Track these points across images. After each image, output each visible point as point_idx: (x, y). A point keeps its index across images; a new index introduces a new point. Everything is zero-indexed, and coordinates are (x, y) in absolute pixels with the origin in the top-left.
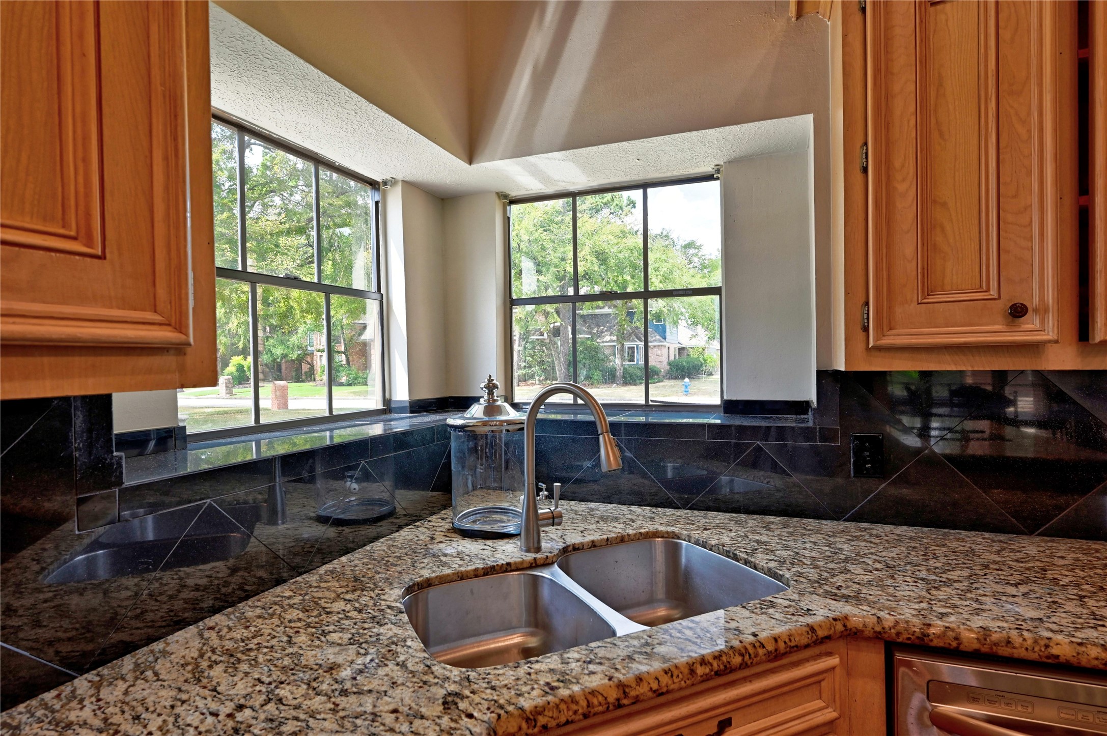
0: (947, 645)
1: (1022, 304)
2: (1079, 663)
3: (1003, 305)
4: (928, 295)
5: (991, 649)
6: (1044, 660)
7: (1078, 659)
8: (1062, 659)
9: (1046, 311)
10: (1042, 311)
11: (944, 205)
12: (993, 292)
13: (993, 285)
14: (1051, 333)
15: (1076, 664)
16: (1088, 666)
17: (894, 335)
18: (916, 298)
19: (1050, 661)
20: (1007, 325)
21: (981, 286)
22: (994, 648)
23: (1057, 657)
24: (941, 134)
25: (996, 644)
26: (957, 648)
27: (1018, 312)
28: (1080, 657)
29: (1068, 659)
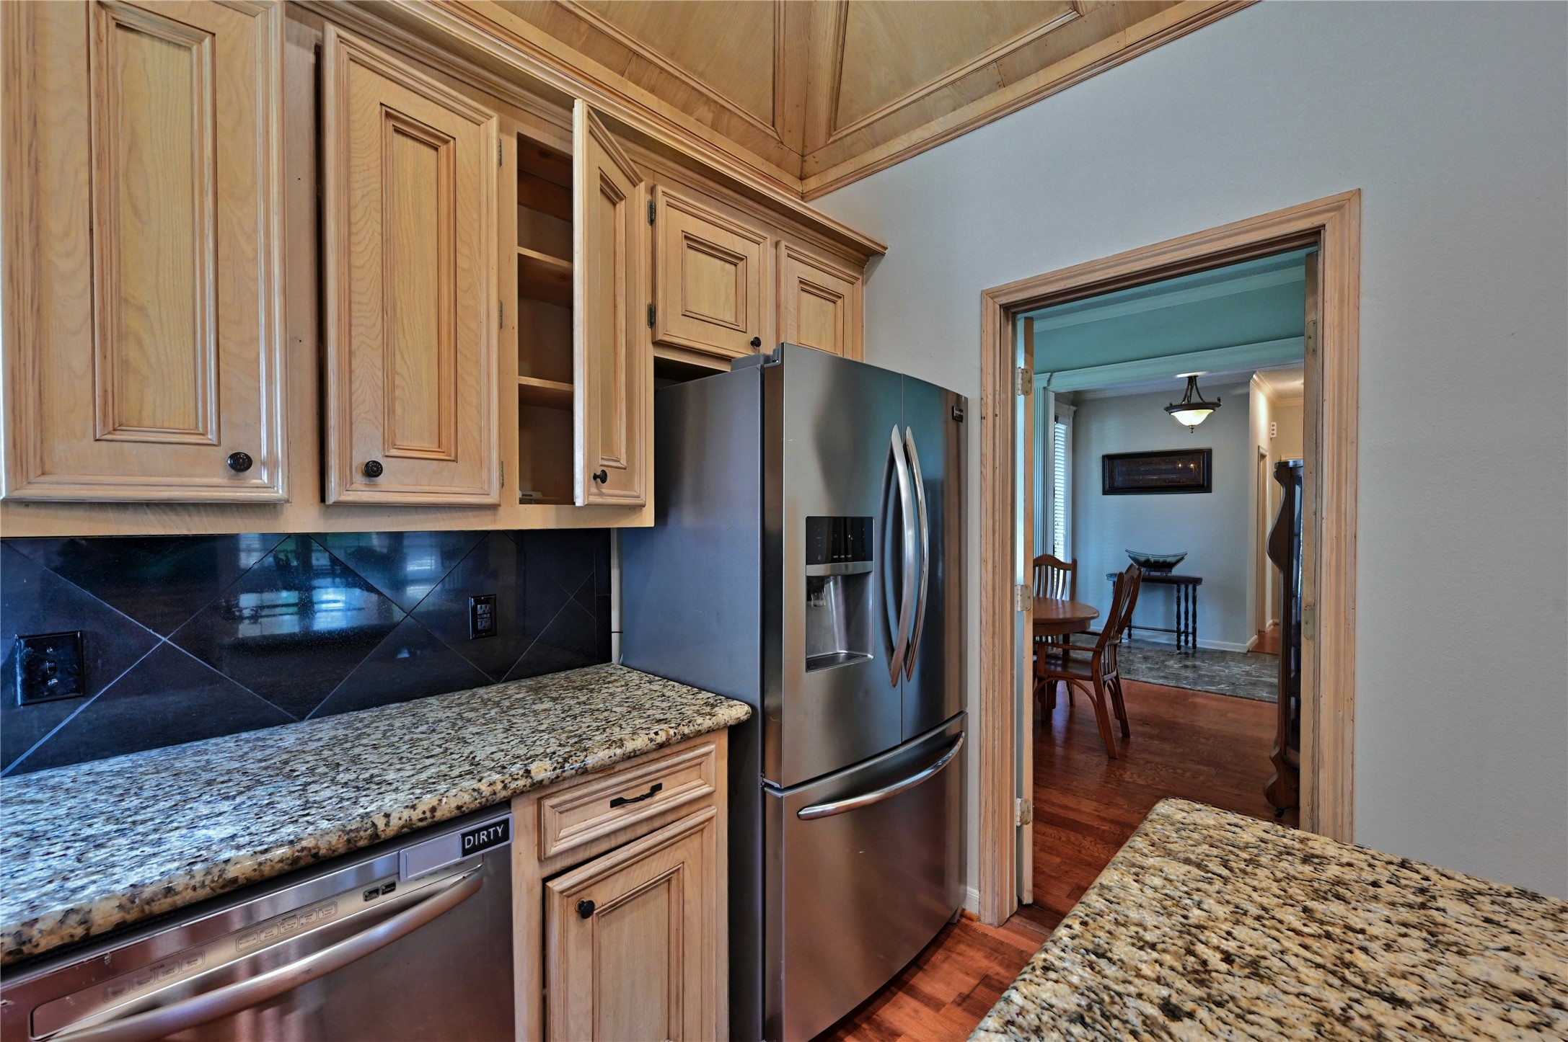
0: (67, 940)
1: (246, 455)
2: (263, 876)
3: (222, 454)
4: (115, 430)
5: (143, 911)
6: (220, 891)
7: (261, 871)
8: (241, 881)
9: (276, 465)
10: (271, 464)
11: (141, 309)
12: (212, 436)
13: (212, 427)
14: (280, 491)
15: (260, 879)
16: (274, 874)
17: (51, 483)
18: (91, 431)
19: (227, 890)
20: (229, 479)
21: (197, 427)
22: (147, 908)
23: (235, 880)
24: (136, 212)
25: (149, 901)
26: (87, 935)
27: (241, 463)
28: (262, 867)
29: (247, 875)
